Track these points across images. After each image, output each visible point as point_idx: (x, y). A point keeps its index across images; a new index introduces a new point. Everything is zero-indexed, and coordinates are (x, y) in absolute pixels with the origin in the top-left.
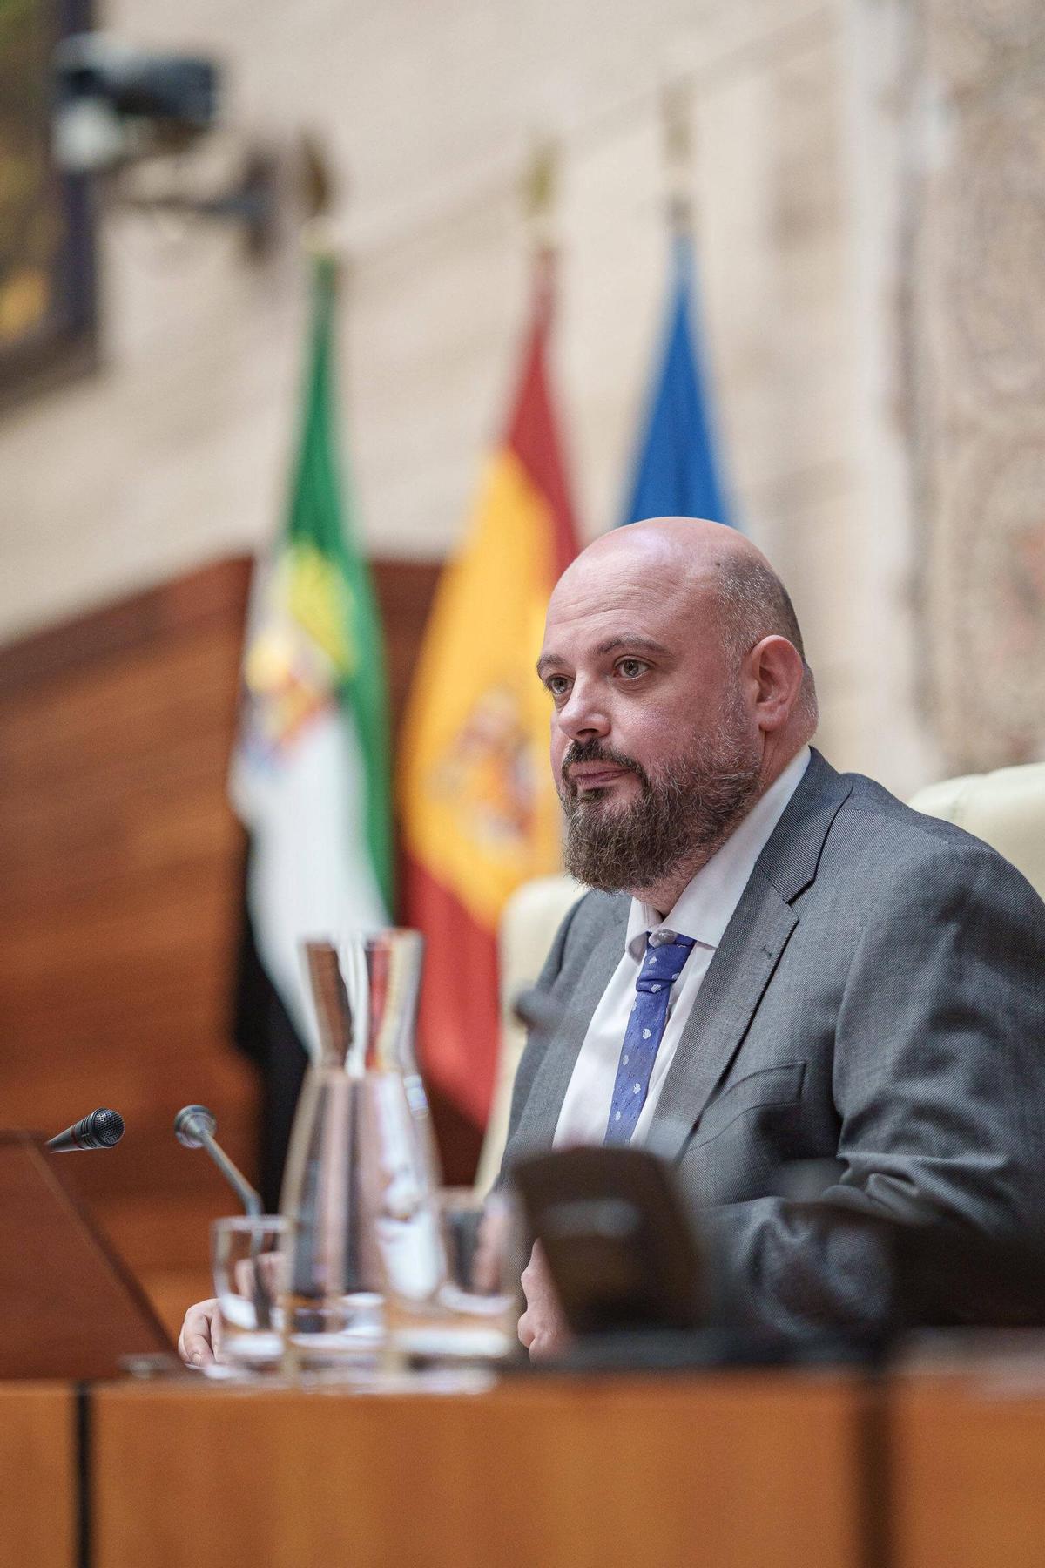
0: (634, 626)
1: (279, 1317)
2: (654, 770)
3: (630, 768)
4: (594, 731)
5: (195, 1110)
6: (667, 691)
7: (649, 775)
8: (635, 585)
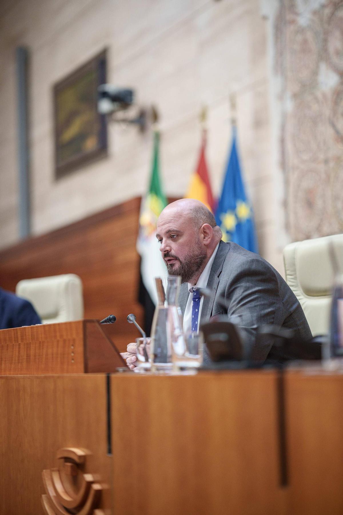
0: (173, 226)
1: (150, 360)
2: (181, 258)
3: (176, 258)
4: (168, 251)
5: (131, 315)
6: (181, 240)
7: (181, 260)
8: (172, 217)
